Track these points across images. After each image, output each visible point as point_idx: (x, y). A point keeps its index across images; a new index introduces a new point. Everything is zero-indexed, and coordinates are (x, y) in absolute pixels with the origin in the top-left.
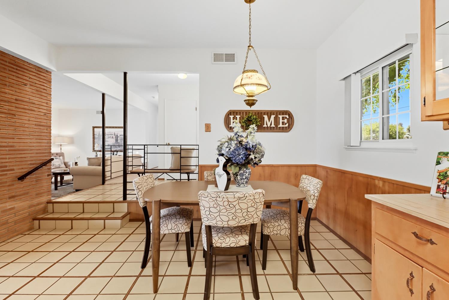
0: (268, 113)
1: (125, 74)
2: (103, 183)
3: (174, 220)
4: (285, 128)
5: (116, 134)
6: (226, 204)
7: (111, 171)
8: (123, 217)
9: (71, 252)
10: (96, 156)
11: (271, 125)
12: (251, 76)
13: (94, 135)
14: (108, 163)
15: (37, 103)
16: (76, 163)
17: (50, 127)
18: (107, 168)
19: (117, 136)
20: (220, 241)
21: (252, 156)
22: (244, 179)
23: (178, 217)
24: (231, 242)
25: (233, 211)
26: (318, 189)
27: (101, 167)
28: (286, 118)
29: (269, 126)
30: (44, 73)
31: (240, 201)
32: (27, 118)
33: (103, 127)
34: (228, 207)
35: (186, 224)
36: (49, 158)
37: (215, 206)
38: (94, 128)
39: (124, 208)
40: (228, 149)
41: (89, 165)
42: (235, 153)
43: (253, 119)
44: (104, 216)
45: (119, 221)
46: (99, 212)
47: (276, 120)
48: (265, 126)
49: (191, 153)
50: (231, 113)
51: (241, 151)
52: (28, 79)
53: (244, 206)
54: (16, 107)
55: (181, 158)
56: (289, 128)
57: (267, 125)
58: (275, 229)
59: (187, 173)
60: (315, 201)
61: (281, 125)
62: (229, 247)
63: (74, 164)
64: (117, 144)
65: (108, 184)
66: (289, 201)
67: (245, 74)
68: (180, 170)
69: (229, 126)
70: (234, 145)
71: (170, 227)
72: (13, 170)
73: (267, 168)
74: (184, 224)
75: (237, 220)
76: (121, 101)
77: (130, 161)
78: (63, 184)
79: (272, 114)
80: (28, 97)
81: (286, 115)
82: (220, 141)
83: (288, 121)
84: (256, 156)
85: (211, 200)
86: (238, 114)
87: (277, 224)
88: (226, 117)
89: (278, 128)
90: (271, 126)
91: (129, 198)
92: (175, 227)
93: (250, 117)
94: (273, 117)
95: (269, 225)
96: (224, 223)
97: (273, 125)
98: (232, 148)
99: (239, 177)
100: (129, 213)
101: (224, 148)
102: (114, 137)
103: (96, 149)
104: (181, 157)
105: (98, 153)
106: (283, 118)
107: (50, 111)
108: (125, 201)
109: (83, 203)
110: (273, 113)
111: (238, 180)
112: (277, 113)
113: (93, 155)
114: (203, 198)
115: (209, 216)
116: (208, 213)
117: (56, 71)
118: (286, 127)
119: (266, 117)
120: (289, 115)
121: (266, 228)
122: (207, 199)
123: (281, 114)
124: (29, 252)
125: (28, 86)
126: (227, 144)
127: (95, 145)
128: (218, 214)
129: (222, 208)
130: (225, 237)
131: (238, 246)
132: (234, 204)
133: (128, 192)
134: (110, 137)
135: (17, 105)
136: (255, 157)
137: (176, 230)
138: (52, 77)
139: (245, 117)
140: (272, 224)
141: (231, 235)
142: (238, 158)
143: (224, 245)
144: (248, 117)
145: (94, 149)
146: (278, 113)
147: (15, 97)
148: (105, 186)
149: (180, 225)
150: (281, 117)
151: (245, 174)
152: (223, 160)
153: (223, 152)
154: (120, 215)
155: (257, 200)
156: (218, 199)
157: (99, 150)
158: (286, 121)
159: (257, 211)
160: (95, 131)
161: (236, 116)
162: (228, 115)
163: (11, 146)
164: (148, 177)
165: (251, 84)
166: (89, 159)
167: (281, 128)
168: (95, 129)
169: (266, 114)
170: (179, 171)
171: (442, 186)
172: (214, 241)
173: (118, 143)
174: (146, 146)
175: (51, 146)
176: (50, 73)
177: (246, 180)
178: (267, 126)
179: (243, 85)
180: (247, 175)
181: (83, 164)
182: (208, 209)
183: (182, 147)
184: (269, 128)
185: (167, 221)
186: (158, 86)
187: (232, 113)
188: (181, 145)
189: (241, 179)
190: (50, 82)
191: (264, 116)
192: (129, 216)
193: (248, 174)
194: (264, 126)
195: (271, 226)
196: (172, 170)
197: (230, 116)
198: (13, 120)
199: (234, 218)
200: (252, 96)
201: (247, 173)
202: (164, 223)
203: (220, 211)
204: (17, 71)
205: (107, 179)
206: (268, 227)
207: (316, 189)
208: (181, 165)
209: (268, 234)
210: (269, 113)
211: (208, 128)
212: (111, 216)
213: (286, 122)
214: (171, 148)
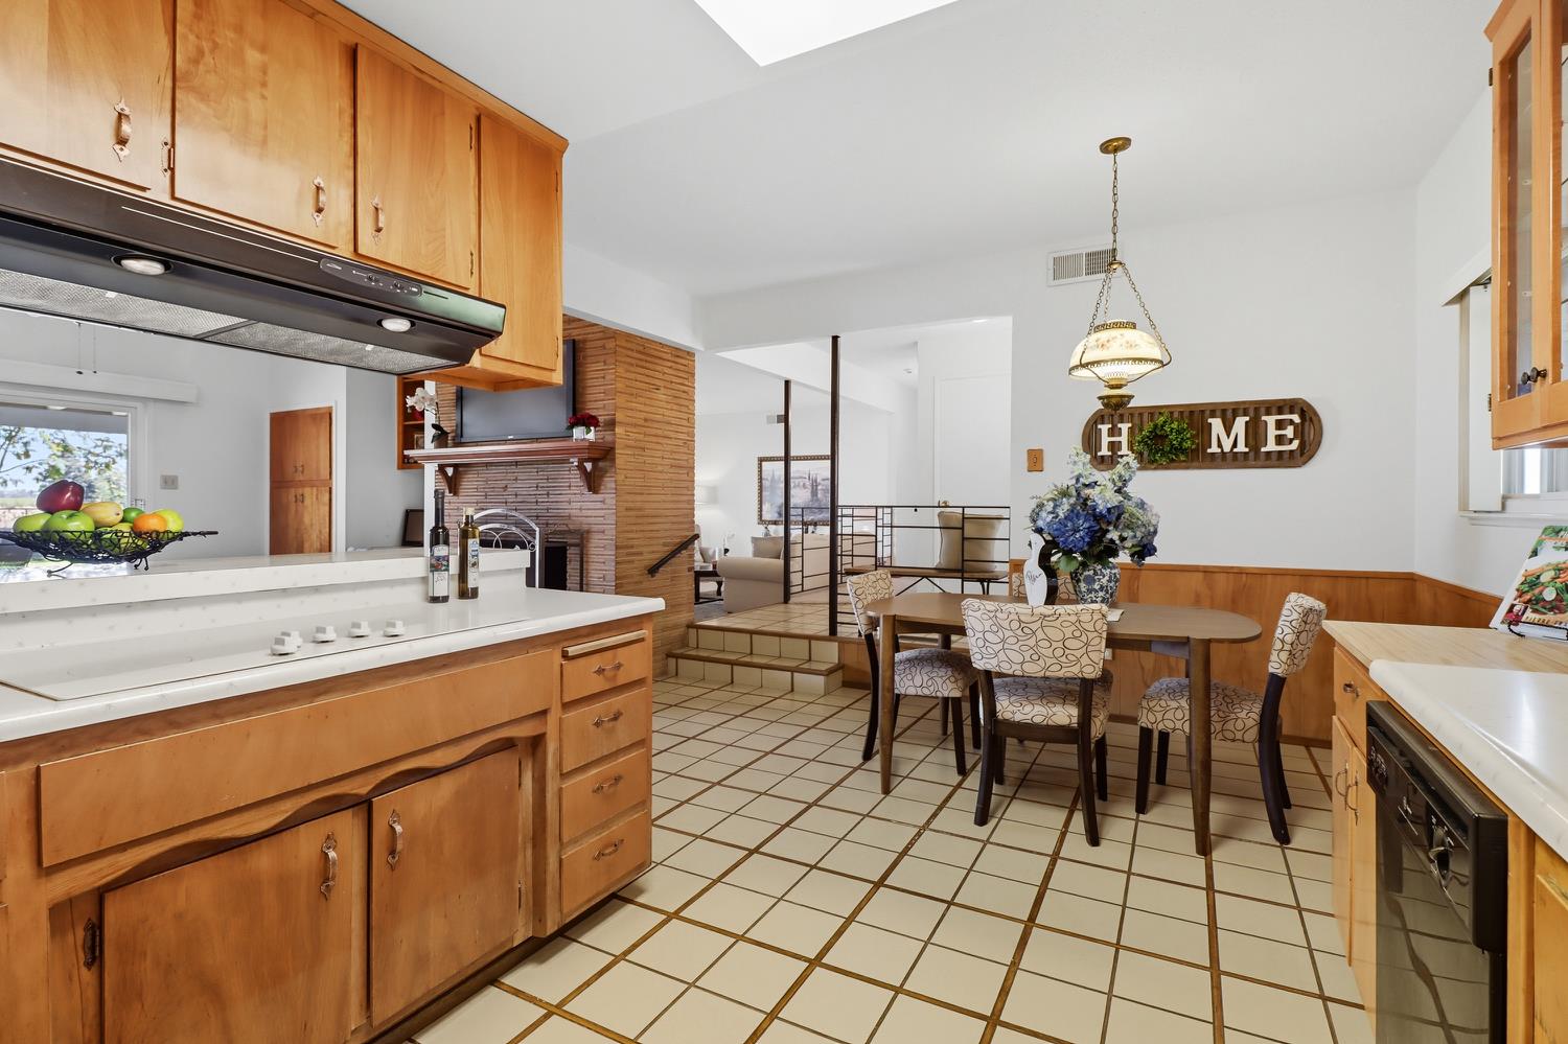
0: (1224, 412)
1: (835, 339)
2: (786, 600)
3: (929, 669)
4: (1286, 456)
5: (813, 476)
6: (1015, 625)
7: (802, 571)
8: (829, 673)
9: (736, 717)
10: (767, 534)
11: (1235, 445)
12: (1108, 341)
13: (761, 479)
14: (796, 550)
15: (673, 421)
16: (726, 551)
17: (693, 468)
18: (795, 565)
19: (816, 481)
20: (1011, 708)
21: (1114, 535)
22: (1096, 591)
23: (937, 664)
24: (1034, 713)
25: (1032, 642)
26: (1294, 623)
27: (781, 562)
28: (1291, 422)
29: (1227, 449)
30: (682, 358)
31: (1045, 623)
32: (659, 454)
33: (787, 459)
34: (1019, 632)
35: (953, 679)
36: (691, 534)
37: (995, 629)
38: (761, 460)
39: (830, 653)
40: (1051, 516)
41: (757, 553)
42: (1066, 526)
43: (1171, 431)
44: (793, 664)
45: (821, 679)
46: (780, 657)
47: (1255, 433)
48: (1214, 449)
49: (993, 527)
50: (1102, 416)
51: (1081, 521)
52: (661, 376)
53: (1055, 634)
54: (645, 434)
55: (966, 543)
56: (1302, 454)
57: (1220, 445)
58: (1169, 715)
59: (981, 581)
60: (1284, 656)
61: (1271, 446)
62: (1030, 721)
63: (723, 552)
64: (816, 505)
65: (796, 604)
66: (1185, 641)
67: (1094, 336)
68: (962, 571)
69: (1096, 454)
70: (1066, 507)
71: (918, 681)
72: (641, 554)
73: (1221, 578)
74: (949, 678)
75: (1041, 662)
76: (825, 392)
77: (845, 545)
78: (701, 600)
79: (1241, 412)
80: (661, 411)
81: (1291, 413)
82: (1037, 498)
83: (1300, 432)
84: (1125, 534)
85: (985, 617)
86: (1125, 418)
87: (1174, 704)
88: (1088, 430)
89: (1262, 457)
90: (1235, 450)
91: (842, 631)
92: (930, 683)
93: (1162, 426)
94: (1240, 423)
95: (1151, 704)
96: (1015, 667)
97: (1241, 448)
98: (1062, 515)
99: (1082, 585)
100: (840, 667)
101: (1043, 514)
102: (808, 483)
103: (766, 516)
104: (964, 539)
105: (772, 528)
106: (1280, 425)
107: (693, 436)
108: (832, 638)
109: (751, 633)
110: (1245, 409)
111: (1080, 592)
112: (1255, 411)
113: (760, 532)
114: (970, 613)
115: (983, 650)
116: (980, 643)
117: (702, 349)
118: (1291, 451)
119: (1217, 425)
120: (1302, 415)
121: (1145, 711)
122: (978, 614)
123: (1274, 410)
124: (671, 706)
125: (662, 390)
126: (1051, 504)
127: (764, 507)
128: (1000, 646)
129: (1008, 634)
130: (1024, 703)
131: (1050, 723)
132: (1034, 627)
133: (840, 618)
134: (798, 486)
135: (648, 430)
136: (1120, 536)
137: (932, 688)
138: (697, 364)
139: (1148, 427)
140: (1163, 703)
141: (1039, 702)
142: (1072, 538)
143: (1018, 717)
144: (1156, 426)
145: (761, 516)
146: (1263, 410)
147: (643, 415)
148: (791, 606)
149: (940, 681)
150: (1271, 420)
151: (1099, 579)
152: (1039, 543)
153: (1040, 523)
154: (824, 667)
155: (1086, 626)
156: (999, 614)
157: (774, 519)
158: (1289, 432)
159: (1090, 649)
160: (764, 468)
161: (1119, 425)
162: (1095, 422)
163: (640, 509)
164: (878, 577)
165: (1113, 360)
166: (755, 540)
167: (1274, 457)
168: (764, 463)
169: (1218, 413)
170: (960, 575)
171: (1516, 609)
172: (999, 707)
173: (818, 500)
174: (880, 510)
175: (693, 509)
176: (693, 355)
177: (1101, 594)
178: (1219, 450)
179: (1087, 364)
180: (1104, 581)
181: (743, 552)
182: (981, 635)
183: (967, 511)
184: (1229, 457)
185: (913, 670)
186: (916, 343)
187: (1106, 418)
188: (963, 507)
189: (1090, 591)
190: (693, 375)
191: (1210, 420)
192: (840, 673)
193: (1107, 578)
194: (1209, 451)
195: (1158, 708)
196: (942, 572)
197: (1099, 426)
198: (641, 459)
199: (1035, 657)
200: (1119, 387)
201: (1104, 576)
202: (908, 671)
203: (1003, 641)
204: (647, 365)
205: (793, 590)
206: (1150, 709)
207: (1288, 624)
208: (965, 558)
209: (1150, 727)
210: (1228, 413)
211: (1035, 460)
212: (806, 666)
213: (1290, 435)
214: (940, 515)
